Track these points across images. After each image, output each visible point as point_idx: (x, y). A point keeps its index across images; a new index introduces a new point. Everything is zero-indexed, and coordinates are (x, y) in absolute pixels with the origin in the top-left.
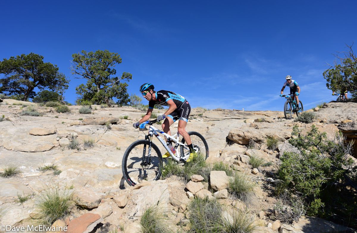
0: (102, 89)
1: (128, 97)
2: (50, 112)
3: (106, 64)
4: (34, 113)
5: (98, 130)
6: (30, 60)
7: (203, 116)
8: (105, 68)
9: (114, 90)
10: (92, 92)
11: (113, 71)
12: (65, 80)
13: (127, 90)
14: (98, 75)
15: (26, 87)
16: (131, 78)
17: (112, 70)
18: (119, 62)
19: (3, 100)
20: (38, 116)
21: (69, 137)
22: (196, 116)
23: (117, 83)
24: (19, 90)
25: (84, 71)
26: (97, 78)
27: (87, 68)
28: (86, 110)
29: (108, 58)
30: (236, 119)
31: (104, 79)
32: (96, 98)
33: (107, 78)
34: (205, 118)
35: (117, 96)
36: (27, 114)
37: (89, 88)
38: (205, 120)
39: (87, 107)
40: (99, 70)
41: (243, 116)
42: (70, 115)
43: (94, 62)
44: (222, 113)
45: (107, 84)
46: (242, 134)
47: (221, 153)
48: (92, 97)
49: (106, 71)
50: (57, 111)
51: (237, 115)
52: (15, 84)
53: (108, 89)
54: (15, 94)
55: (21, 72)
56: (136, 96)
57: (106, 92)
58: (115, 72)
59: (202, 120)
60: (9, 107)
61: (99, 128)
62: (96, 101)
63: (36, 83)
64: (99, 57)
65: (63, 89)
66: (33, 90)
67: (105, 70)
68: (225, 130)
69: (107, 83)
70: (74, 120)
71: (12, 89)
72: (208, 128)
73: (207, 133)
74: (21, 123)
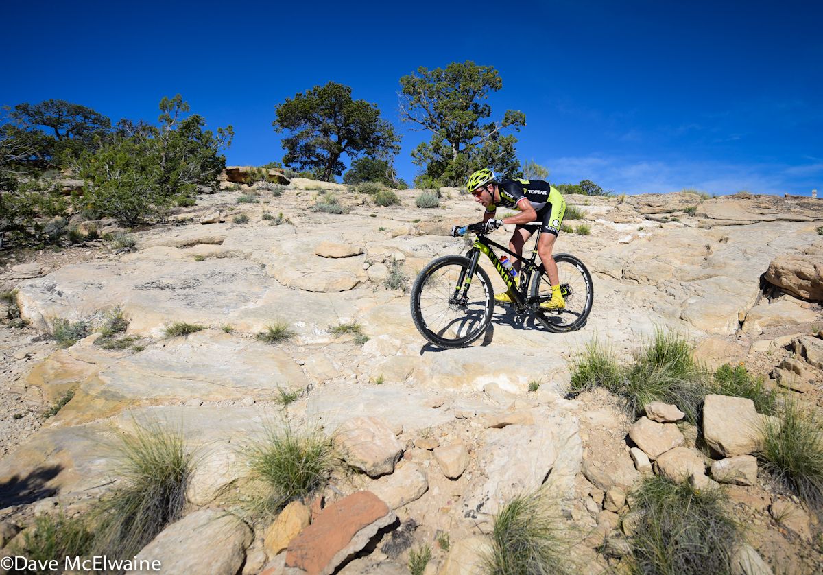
0: (462, 152)
1: (518, 168)
2: (363, 204)
3: (470, 94)
4: (333, 207)
5: (445, 247)
6: (328, 97)
7: (697, 213)
8: (467, 103)
9: (486, 154)
10: (443, 159)
11: (485, 110)
12: (393, 135)
13: (516, 153)
14: (453, 121)
15: (326, 154)
16: (523, 124)
17: (482, 106)
18: (496, 88)
19: (290, 181)
20: (341, 213)
21: (387, 263)
22: (679, 213)
23: (494, 138)
24: (316, 160)
25: (425, 115)
26: (452, 127)
27: (431, 108)
28: (430, 200)
29: (473, 81)
30: (790, 220)
31: (467, 129)
32: (450, 173)
33: (472, 127)
34: (702, 219)
35: (494, 167)
36: (322, 210)
37: (437, 150)
38: (702, 225)
39: (431, 193)
40: (454, 108)
41: (814, 212)
42: (398, 210)
43: (444, 92)
44: (751, 204)
45: (473, 141)
46: (809, 271)
47: (741, 320)
48: (443, 171)
49: (470, 111)
50: (375, 203)
51: (796, 210)
52: (308, 149)
53: (475, 150)
54: (310, 168)
55: (314, 123)
56: (536, 166)
57: (470, 159)
58: (489, 110)
59: (694, 223)
60: (297, 194)
61: (447, 244)
62: (451, 178)
63: (343, 144)
64: (455, 80)
65: (391, 153)
66: (339, 159)
67: (467, 107)
68: (756, 255)
69: (473, 138)
70: (404, 221)
71: (305, 159)
72: (708, 248)
73: (706, 263)
74: (309, 228)
